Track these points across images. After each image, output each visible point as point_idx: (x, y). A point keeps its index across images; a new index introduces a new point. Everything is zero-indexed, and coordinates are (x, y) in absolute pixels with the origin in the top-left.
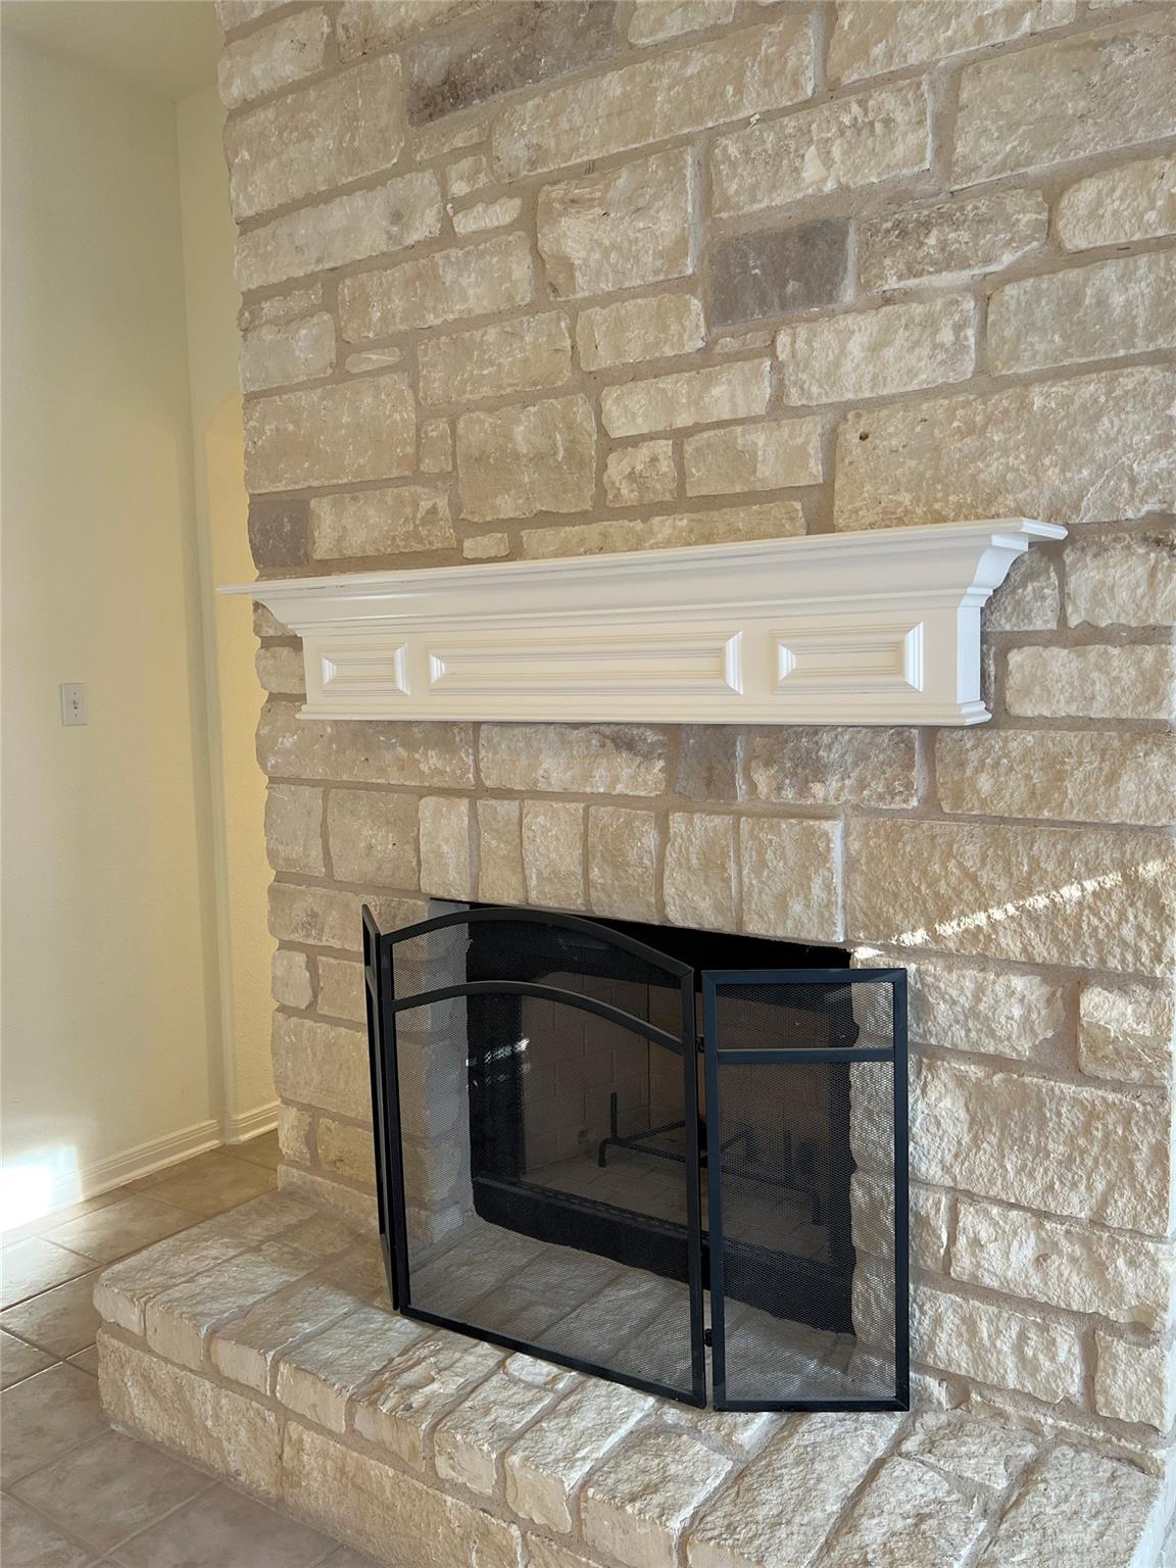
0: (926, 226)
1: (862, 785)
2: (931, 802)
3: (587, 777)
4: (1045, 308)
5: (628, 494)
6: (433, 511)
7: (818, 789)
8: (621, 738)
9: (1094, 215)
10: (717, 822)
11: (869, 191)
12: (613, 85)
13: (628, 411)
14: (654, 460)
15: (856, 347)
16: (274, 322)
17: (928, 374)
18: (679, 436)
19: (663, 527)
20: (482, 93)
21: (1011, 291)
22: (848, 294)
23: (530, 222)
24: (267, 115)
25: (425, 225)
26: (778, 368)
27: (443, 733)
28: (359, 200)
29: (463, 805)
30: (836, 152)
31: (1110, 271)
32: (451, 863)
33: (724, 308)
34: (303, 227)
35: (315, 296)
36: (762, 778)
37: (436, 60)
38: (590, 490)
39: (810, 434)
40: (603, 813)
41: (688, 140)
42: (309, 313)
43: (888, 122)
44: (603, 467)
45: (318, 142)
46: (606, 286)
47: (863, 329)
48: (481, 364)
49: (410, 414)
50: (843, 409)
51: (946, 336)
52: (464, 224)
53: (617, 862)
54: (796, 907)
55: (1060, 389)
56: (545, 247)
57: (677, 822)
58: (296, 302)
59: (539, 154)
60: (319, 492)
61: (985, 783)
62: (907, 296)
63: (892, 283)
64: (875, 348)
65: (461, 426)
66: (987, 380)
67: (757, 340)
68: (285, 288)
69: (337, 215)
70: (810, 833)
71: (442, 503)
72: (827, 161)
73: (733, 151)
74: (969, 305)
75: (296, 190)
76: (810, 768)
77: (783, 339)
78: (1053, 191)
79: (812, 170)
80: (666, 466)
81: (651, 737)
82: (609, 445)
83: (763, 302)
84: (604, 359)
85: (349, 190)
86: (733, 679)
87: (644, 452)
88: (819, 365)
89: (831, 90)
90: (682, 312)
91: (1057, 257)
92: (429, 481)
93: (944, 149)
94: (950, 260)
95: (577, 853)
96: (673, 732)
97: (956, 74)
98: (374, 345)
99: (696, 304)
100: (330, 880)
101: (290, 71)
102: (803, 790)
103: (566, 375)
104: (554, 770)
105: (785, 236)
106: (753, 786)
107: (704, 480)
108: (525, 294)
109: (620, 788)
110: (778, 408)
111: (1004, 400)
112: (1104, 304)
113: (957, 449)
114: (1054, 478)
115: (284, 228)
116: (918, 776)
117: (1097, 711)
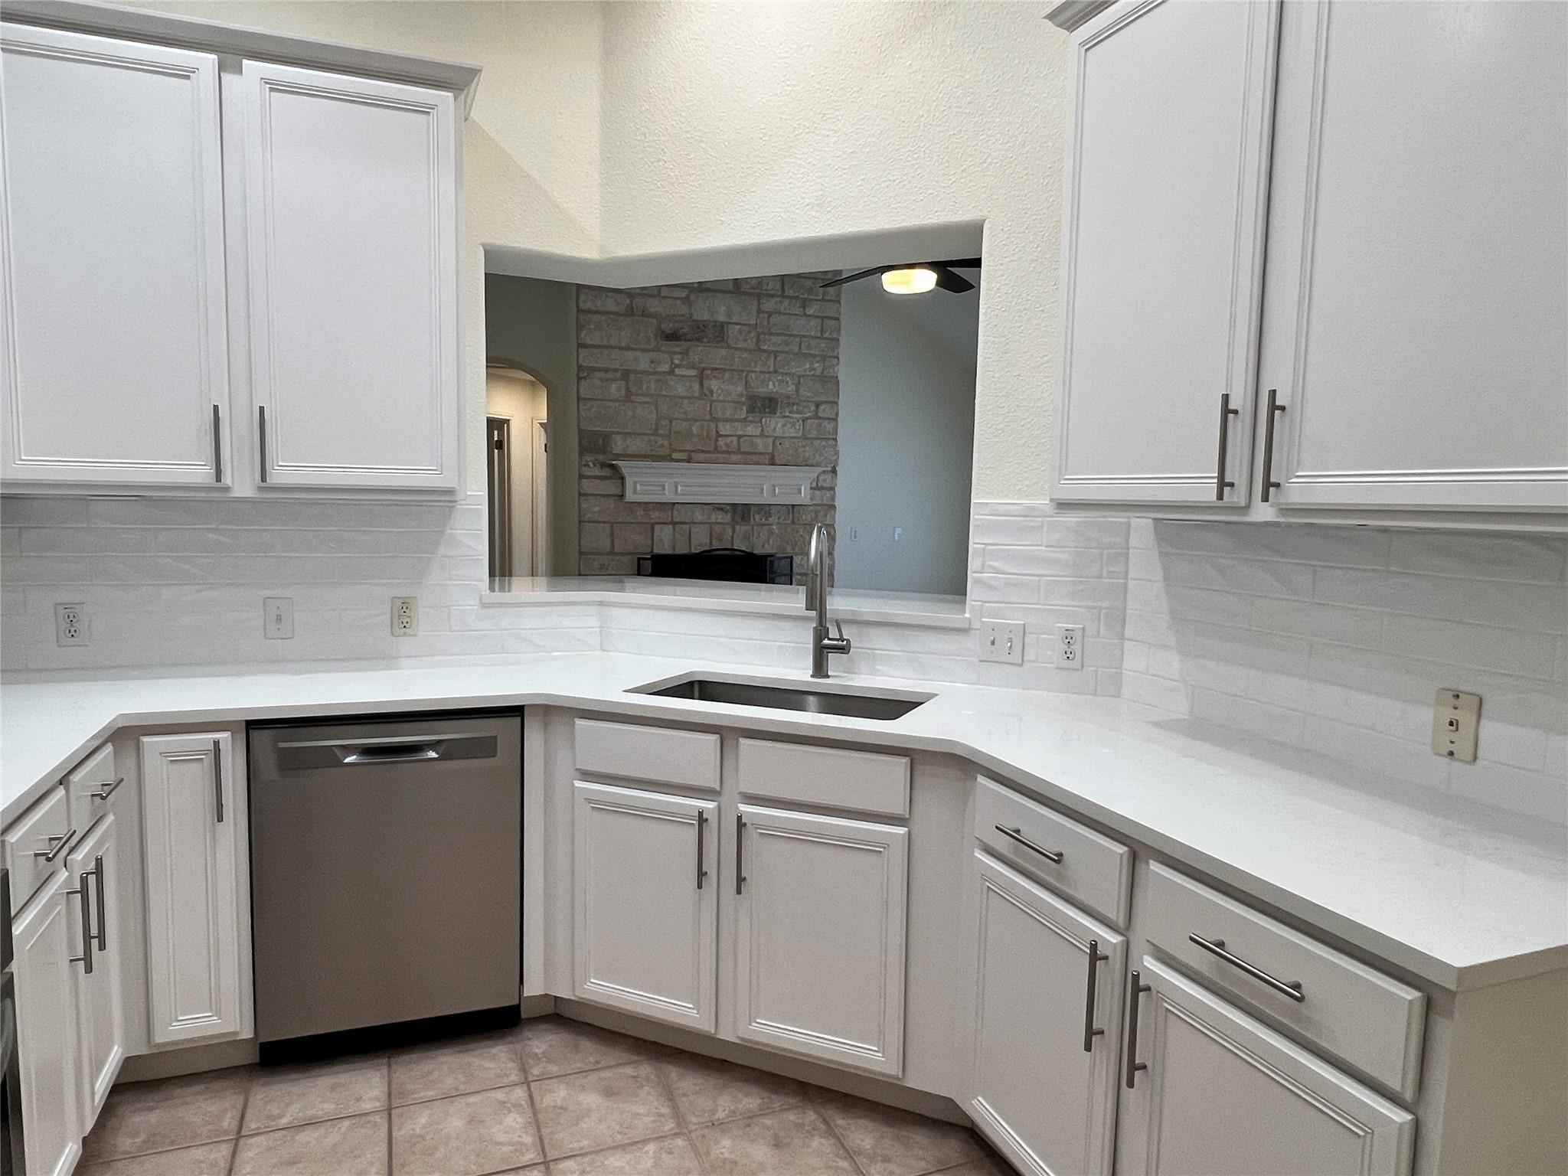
0: (794, 404)
1: (779, 519)
2: (793, 522)
3: (709, 518)
4: (814, 426)
5: (724, 448)
6: (662, 444)
7: (770, 519)
8: (719, 507)
9: (824, 411)
10: (748, 527)
11: (782, 394)
12: (723, 352)
13: (725, 429)
14: (732, 441)
15: (780, 425)
16: (600, 379)
17: (794, 434)
18: (740, 437)
19: (734, 458)
20: (686, 340)
21: (809, 421)
22: (778, 415)
23: (701, 378)
24: (599, 318)
25: (666, 367)
26: (762, 426)
27: (662, 506)
28: (639, 354)
29: (671, 526)
30: (777, 384)
31: (827, 422)
32: (666, 543)
33: (751, 410)
34: (614, 354)
35: (618, 375)
36: (757, 517)
37: (669, 327)
38: (713, 445)
39: (770, 440)
40: (716, 527)
41: (743, 371)
42: (615, 380)
43: (787, 382)
44: (717, 440)
45: (623, 333)
46: (721, 398)
47: (781, 422)
48: (680, 408)
49: (654, 416)
50: (776, 437)
51: (797, 427)
52: (677, 371)
53: (720, 539)
54: (766, 545)
55: (819, 442)
56: (706, 383)
57: (737, 528)
58: (609, 375)
59: (701, 361)
60: (614, 433)
61: (804, 517)
62: (791, 417)
63: (787, 414)
64: (783, 426)
65: (674, 424)
66: (805, 437)
67: (757, 419)
68: (606, 370)
69: (630, 355)
70: (770, 529)
71: (666, 443)
72: (774, 386)
73: (753, 377)
74: (801, 421)
75: (613, 342)
76: (768, 515)
77: (763, 420)
78: (818, 405)
79: (771, 387)
80: (735, 443)
81: (728, 507)
82: (718, 435)
83: (760, 412)
84: (720, 415)
85: (633, 349)
87: (730, 438)
88: (772, 426)
89: (775, 372)
90: (741, 409)
91: (816, 417)
92: (662, 436)
93: (797, 390)
94: (798, 412)
95: (708, 537)
96: (734, 506)
97: (800, 377)
98: (643, 395)
99: (745, 408)
100: (613, 553)
101: (613, 308)
102: (767, 519)
103: (708, 417)
104: (699, 516)
105: (764, 399)
106: (754, 519)
107: (745, 447)
108: (697, 394)
109: (719, 521)
110: (762, 435)
111: (809, 442)
112: (825, 427)
113: (800, 450)
114: (817, 458)
115: (606, 352)
116: (791, 515)
117: (824, 502)
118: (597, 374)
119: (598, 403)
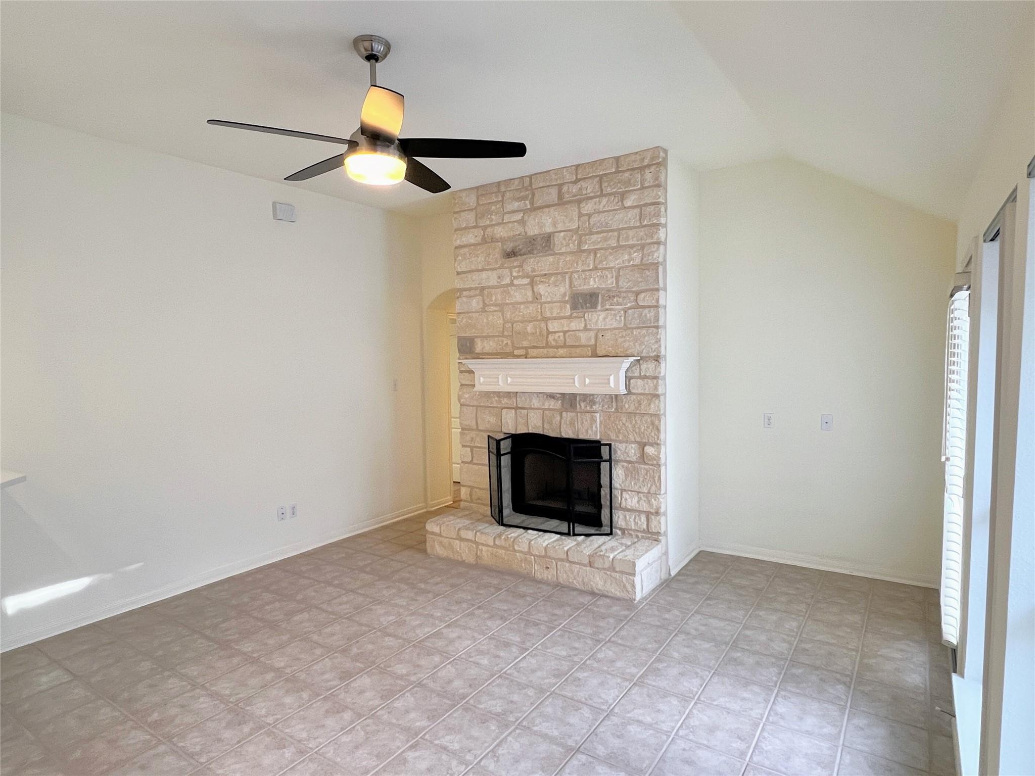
0: (614, 297)
1: (603, 406)
2: (617, 409)
3: (543, 404)
4: (636, 315)
5: (553, 343)
6: (507, 343)
7: (594, 407)
8: (552, 396)
9: (644, 299)
10: (574, 414)
11: (603, 289)
12: (551, 259)
13: (553, 326)
14: (559, 337)
15: (601, 318)
16: (466, 297)
17: (615, 325)
18: (565, 332)
19: (561, 351)
20: (521, 255)
21: (630, 311)
22: (599, 307)
23: (532, 284)
24: (466, 250)
25: (507, 281)
26: (585, 320)
27: (508, 394)
28: (490, 273)
29: (513, 411)
30: (597, 280)
31: (647, 310)
32: (510, 423)
33: (574, 307)
34: (475, 276)
35: (477, 292)
36: (583, 405)
37: (509, 246)
38: (545, 341)
39: (592, 334)
40: (547, 412)
41: (567, 273)
42: (475, 296)
43: (607, 276)
44: (548, 337)
45: (479, 259)
46: (549, 300)
47: (603, 315)
48: (520, 312)
49: (501, 321)
50: (598, 330)
51: (618, 318)
52: (515, 282)
53: (550, 423)
54: (590, 432)
55: (639, 330)
56: (535, 289)
57: (564, 414)
58: (472, 293)
59: (533, 270)
60: (476, 337)
61: (627, 406)
62: (611, 310)
63: (608, 307)
64: (604, 319)
65: (514, 325)
66: (626, 328)
67: (581, 314)
68: (470, 289)
69: (484, 275)
70: (592, 416)
71: (509, 342)
72: (595, 282)
73: (576, 276)
74: (622, 312)
75: (473, 267)
76: (593, 403)
77: (586, 315)
78: (637, 294)
79: (592, 283)
80: (562, 338)
81: (558, 396)
82: (549, 333)
83: (582, 308)
84: (548, 315)
85: (487, 270)
86: (577, 384)
87: (557, 335)
88: (594, 320)
89: (596, 268)
90: (565, 307)
91: (638, 307)
92: (506, 337)
93: (617, 282)
94: (618, 304)
95: (541, 422)
96: (563, 395)
97: (619, 269)
98: (492, 305)
99: (568, 306)
100: (477, 429)
101: (473, 241)
102: (591, 407)
103: (539, 317)
104: (536, 403)
105: (586, 295)
106: (581, 406)
107: (569, 342)
108: (530, 299)
109: (551, 407)
110: (586, 329)
111: (629, 332)
112: (646, 316)
113: (620, 340)
114: (638, 347)
115: (469, 275)
116: (614, 404)
117: (647, 392)
118: (465, 293)
119: (467, 315)
